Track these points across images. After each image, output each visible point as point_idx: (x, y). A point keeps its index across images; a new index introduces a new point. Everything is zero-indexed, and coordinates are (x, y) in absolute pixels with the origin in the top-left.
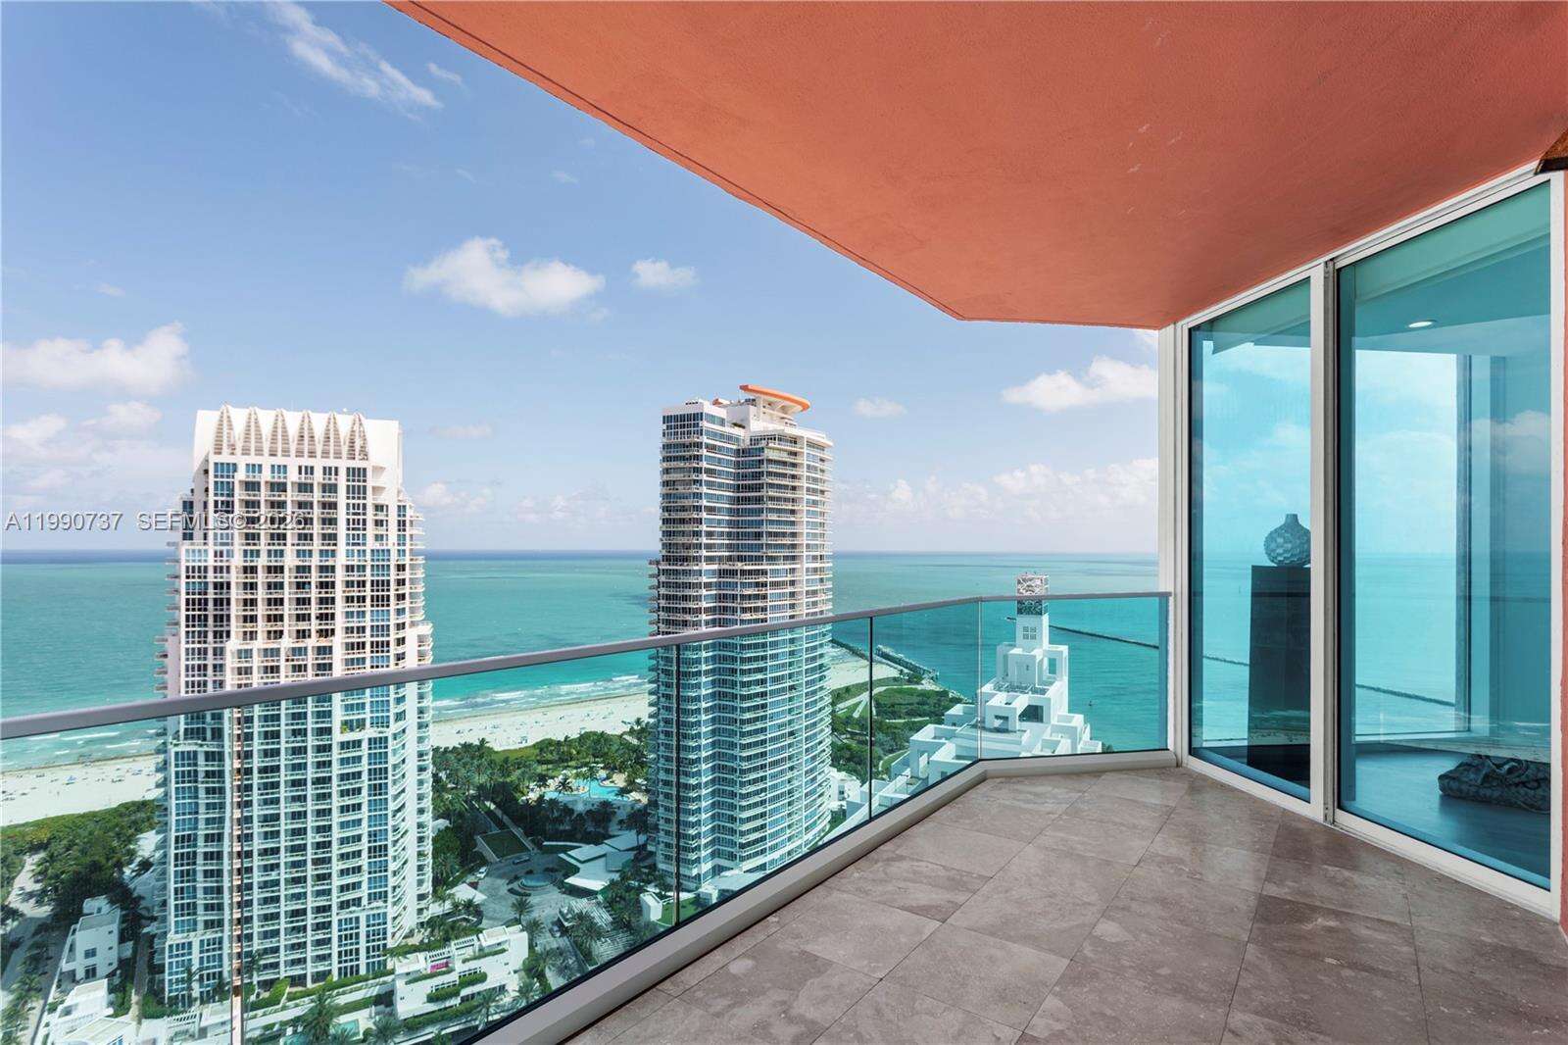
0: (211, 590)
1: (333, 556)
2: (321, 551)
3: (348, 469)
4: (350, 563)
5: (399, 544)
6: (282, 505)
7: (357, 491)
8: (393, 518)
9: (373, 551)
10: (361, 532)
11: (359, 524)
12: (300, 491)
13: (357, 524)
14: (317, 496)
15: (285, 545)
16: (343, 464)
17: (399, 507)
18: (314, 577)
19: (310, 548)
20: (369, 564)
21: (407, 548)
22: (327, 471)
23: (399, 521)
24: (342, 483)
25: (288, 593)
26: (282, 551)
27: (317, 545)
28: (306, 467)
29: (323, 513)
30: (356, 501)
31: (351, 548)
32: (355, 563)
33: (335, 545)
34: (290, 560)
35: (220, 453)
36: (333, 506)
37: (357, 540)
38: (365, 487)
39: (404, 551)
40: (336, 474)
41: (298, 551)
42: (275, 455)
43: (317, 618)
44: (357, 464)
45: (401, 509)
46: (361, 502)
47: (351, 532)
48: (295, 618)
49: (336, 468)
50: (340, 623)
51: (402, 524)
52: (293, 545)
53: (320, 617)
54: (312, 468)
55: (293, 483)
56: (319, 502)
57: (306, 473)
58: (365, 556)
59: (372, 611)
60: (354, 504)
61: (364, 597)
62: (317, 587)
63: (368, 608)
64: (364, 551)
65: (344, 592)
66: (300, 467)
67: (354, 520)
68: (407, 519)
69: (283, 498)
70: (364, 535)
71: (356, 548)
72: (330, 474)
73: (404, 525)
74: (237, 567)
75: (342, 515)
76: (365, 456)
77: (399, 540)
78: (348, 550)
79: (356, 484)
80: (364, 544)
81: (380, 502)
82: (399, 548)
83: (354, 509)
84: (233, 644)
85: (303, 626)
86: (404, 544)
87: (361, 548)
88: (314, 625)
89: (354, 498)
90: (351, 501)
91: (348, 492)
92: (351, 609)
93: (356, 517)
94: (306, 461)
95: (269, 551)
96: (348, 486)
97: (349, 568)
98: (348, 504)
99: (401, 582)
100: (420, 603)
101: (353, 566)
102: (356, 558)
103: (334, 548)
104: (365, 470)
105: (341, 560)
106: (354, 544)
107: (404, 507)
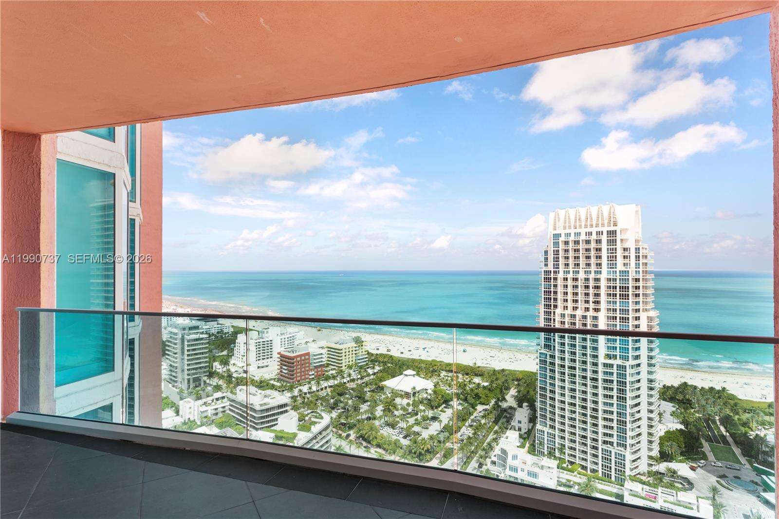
0: (552, 287)
1: (601, 273)
2: (595, 271)
3: (608, 231)
4: (609, 277)
5: (636, 268)
6: (578, 250)
7: (612, 242)
8: (633, 255)
9: (620, 271)
10: (614, 262)
11: (613, 258)
12: (586, 244)
13: (612, 258)
14: (593, 245)
15: (579, 268)
16: (605, 230)
17: (636, 248)
18: (591, 284)
19: (590, 270)
20: (618, 277)
21: (641, 270)
22: (598, 233)
23: (636, 256)
24: (604, 238)
25: (580, 290)
26: (578, 271)
27: (593, 268)
28: (589, 232)
29: (595, 253)
30: (612, 247)
31: (609, 270)
32: (612, 277)
33: (601, 268)
34: (581, 276)
35: (555, 230)
36: (600, 250)
37: (612, 265)
38: (616, 239)
39: (639, 271)
40: (602, 234)
41: (585, 271)
42: (576, 228)
43: (593, 302)
44: (612, 228)
45: (637, 250)
46: (614, 247)
47: (609, 262)
48: (584, 302)
49: (602, 232)
50: (603, 306)
51: (637, 258)
52: (583, 268)
53: (594, 302)
54: (591, 232)
55: (582, 240)
56: (594, 248)
57: (589, 235)
58: (616, 273)
59: (620, 301)
60: (610, 248)
61: (616, 294)
62: (593, 288)
63: (618, 300)
64: (616, 271)
65: (606, 291)
66: (586, 233)
67: (611, 256)
68: (641, 255)
69: (578, 247)
70: (616, 263)
71: (612, 270)
72: (599, 235)
73: (639, 258)
74: (560, 278)
75: (604, 254)
76: (615, 225)
77: (636, 265)
78: (608, 271)
79: (612, 238)
80: (616, 268)
81: (626, 246)
82: (636, 270)
83: (611, 250)
84: (559, 311)
85: (587, 306)
86: (639, 268)
87: (614, 270)
88: (591, 306)
89: (610, 245)
90: (609, 247)
91: (608, 243)
92: (609, 300)
93: (612, 255)
94: (589, 230)
95: (573, 271)
96: (608, 240)
97: (609, 280)
98: (608, 249)
99: (637, 288)
100: (650, 299)
101: (610, 279)
102: (612, 274)
103: (601, 270)
104: (616, 231)
105: (604, 276)
106: (611, 268)
107: (639, 248)
